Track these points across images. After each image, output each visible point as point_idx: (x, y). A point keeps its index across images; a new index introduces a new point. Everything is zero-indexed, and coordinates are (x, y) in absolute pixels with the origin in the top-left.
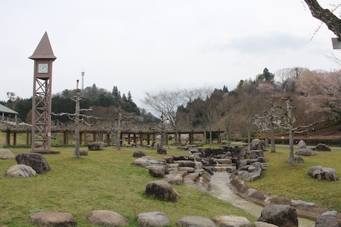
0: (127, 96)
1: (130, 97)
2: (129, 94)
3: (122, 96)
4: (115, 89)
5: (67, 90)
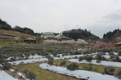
0: (89, 31)
2: (90, 31)
3: (88, 31)
4: (86, 29)
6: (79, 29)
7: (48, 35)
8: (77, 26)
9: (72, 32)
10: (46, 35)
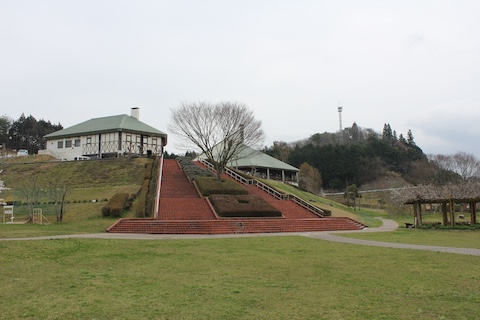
0: (406, 137)
1: (411, 139)
2: (410, 135)
3: (398, 138)
4: (387, 129)
5: (317, 135)
6: (351, 126)
7: (100, 133)
8: (340, 109)
9: (315, 145)
10: (83, 140)
